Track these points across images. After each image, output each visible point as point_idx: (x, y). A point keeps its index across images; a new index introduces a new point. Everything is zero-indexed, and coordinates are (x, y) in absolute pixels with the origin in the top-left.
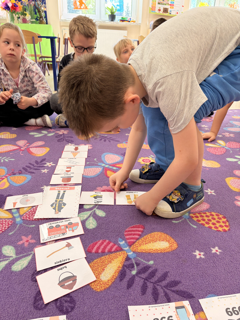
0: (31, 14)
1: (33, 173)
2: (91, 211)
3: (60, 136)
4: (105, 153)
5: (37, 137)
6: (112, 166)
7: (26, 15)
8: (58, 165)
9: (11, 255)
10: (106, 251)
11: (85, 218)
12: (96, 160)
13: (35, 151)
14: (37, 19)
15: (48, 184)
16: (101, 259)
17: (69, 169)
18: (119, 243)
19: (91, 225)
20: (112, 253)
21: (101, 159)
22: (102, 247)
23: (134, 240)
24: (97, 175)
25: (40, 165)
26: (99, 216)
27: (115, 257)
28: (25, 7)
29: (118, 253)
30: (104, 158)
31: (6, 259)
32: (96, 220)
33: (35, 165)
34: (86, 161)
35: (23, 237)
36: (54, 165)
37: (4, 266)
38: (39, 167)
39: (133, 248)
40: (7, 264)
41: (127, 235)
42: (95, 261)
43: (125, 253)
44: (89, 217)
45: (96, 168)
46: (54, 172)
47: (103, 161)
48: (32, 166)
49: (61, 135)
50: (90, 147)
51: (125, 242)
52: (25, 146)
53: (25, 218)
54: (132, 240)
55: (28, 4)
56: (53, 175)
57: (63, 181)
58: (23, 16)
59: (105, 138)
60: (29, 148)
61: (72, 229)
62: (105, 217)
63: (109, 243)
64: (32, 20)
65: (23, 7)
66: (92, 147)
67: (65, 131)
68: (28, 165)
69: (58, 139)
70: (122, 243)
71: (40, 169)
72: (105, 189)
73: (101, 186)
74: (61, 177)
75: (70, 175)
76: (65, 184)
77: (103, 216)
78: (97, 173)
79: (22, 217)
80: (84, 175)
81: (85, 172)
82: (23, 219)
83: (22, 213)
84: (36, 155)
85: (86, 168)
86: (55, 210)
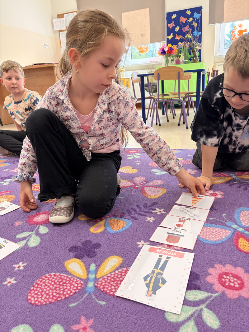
0: (185, 55)
1: (137, 219)
2: (195, 309)
4: (241, 208)
5: (157, 175)
7: (180, 56)
8: (169, 214)
11: (181, 319)
12: (225, 216)
13: (150, 190)
14: (190, 59)
15: (147, 239)
17: (181, 223)
21: (233, 215)
24: (220, 242)
25: (148, 210)
26: (207, 325)
28: (180, 49)
30: (239, 216)
32: (199, 331)
33: (143, 208)
34: (208, 215)
35: (83, 319)
36: (165, 213)
38: (146, 212)
44: (189, 319)
46: (161, 223)
48: (138, 210)
50: (221, 195)
53: (99, 286)
55: (183, 47)
56: (158, 228)
57: (167, 240)
58: (177, 58)
59: (246, 185)
64: (185, 61)
65: (178, 50)
66: (223, 196)
68: (135, 207)
71: (145, 216)
72: (229, 272)
73: (223, 263)
74: (167, 233)
75: (180, 232)
76: (169, 245)
77: (214, 328)
78: (221, 238)
79: (97, 282)
80: (201, 236)
81: (203, 232)
82: (96, 287)
83: (99, 275)
84: (149, 196)
85: (206, 227)
86: (148, 289)
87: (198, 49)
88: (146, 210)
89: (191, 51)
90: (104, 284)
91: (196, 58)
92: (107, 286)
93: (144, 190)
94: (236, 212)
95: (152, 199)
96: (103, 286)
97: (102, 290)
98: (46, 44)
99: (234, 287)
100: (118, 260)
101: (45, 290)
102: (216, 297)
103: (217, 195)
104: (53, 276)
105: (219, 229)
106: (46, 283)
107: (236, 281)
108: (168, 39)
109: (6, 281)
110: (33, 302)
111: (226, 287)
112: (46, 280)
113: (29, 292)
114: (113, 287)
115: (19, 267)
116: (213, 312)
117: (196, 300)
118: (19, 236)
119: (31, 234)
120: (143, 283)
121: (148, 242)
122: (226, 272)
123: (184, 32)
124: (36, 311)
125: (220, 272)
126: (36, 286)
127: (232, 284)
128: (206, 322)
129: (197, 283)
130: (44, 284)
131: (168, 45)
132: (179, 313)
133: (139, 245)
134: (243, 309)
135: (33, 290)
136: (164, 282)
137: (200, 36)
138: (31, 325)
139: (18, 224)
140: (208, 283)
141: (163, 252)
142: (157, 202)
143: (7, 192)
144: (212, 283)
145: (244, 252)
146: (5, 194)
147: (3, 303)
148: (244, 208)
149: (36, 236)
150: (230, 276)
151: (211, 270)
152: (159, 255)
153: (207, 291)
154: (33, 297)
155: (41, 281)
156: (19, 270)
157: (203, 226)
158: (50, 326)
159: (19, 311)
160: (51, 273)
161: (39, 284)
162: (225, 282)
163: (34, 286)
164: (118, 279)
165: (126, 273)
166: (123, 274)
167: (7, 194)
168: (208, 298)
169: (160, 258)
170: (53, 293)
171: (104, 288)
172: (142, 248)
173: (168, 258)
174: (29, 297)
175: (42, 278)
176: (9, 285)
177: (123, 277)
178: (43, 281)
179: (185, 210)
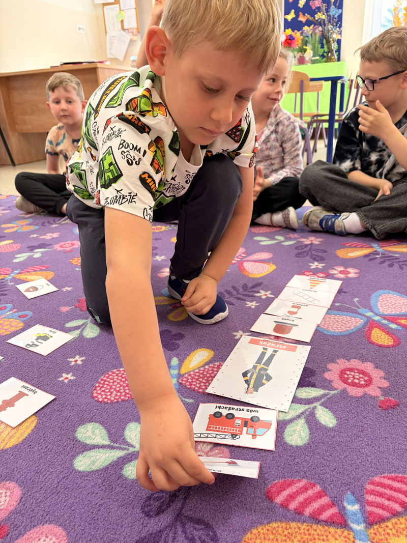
0: (313, 49)
1: (233, 304)
2: (307, 407)
3: (304, 247)
4: (381, 291)
5: (263, 245)
6: (388, 320)
7: (305, 50)
8: (279, 298)
9: (133, 443)
10: (308, 511)
11: (288, 417)
12: (357, 301)
13: (251, 267)
14: (323, 56)
15: (247, 329)
16: (288, 526)
17: (295, 310)
18: (345, 504)
19: (295, 437)
20: (317, 524)
21: (368, 300)
22: (301, 498)
23: (386, 514)
24: (348, 333)
25: (249, 293)
26: (320, 423)
27: (321, 538)
28: (307, 38)
29: (332, 530)
30: (377, 301)
31: (124, 447)
32: (311, 429)
33: (241, 290)
34: (334, 300)
36: (272, 296)
37: (115, 459)
38: (246, 295)
39: (375, 534)
40: (121, 457)
41: (372, 492)
42: (274, 525)
43: (351, 537)
44: (299, 417)
45: (351, 317)
46: (267, 309)
47: (372, 305)
48: (234, 293)
49: (306, 246)
50: (355, 273)
51: (360, 510)
52: (239, 257)
53: (184, 382)
54: (380, 512)
55: (311, 35)
56: (263, 315)
57: (275, 330)
58: (300, 53)
59: (393, 259)
60: (243, 262)
61: (255, 432)
62: (332, 429)
63: (319, 496)
64: (313, 58)
65: (302, 40)
66: (358, 275)
67: (317, 240)
68: (230, 289)
69: (298, 251)
70: (352, 508)
71: (245, 300)
72: (355, 368)
73: (348, 358)
74: (275, 322)
75: (293, 321)
76: (277, 337)
77: (329, 426)
78: (348, 328)
79: (181, 379)
80: (321, 326)
81: (325, 322)
82: (180, 383)
83: (183, 371)
84: (250, 274)
85: (330, 315)
86: (249, 385)
87: (336, 39)
88: (246, 293)
89: (324, 41)
90: (190, 380)
91: (332, 55)
92: (194, 383)
93: (243, 266)
94: (373, 296)
95: (254, 279)
96: (189, 382)
97: (189, 387)
98: (81, 27)
99: (359, 384)
100: (208, 354)
101: (114, 387)
102: (334, 395)
103: (349, 273)
104: (122, 372)
105: (348, 317)
106: (115, 380)
107: (362, 378)
108: (286, 20)
109: (62, 376)
110: (100, 400)
111: (349, 384)
112: (114, 376)
113: (94, 388)
114: (202, 384)
115: (76, 361)
116: (330, 410)
117: (309, 397)
118: (68, 325)
119: (85, 323)
120: (243, 379)
121: (248, 332)
122: (350, 367)
123: (314, 8)
124: (106, 409)
125: (342, 368)
126: (102, 382)
127: (356, 381)
128: (320, 420)
129: (312, 379)
130: (112, 381)
131: (286, 30)
132: (287, 411)
133: (235, 336)
134: (367, 407)
135: (99, 386)
136: (269, 378)
137: (340, 17)
138: (102, 423)
139: (65, 309)
140: (326, 379)
141: (268, 345)
142: (262, 283)
143: (41, 267)
144: (331, 380)
145: (377, 345)
146: (38, 270)
147: (62, 400)
148: (385, 291)
149: (92, 325)
150: (355, 372)
151: (330, 366)
152: (263, 348)
153: (323, 389)
154: (100, 394)
155: (108, 378)
156: (76, 365)
157: (326, 314)
158: (126, 425)
159: (85, 409)
160: (120, 368)
161: (105, 381)
162: (348, 378)
163: (99, 383)
164: (208, 375)
165: (219, 368)
166: (215, 369)
167: (41, 270)
168: (324, 396)
169: (265, 351)
170: (125, 390)
171: (191, 385)
172: (240, 339)
173: (275, 351)
174: (95, 395)
175: (108, 374)
176: (66, 381)
177: (216, 373)
178: (110, 377)
179: (301, 292)
